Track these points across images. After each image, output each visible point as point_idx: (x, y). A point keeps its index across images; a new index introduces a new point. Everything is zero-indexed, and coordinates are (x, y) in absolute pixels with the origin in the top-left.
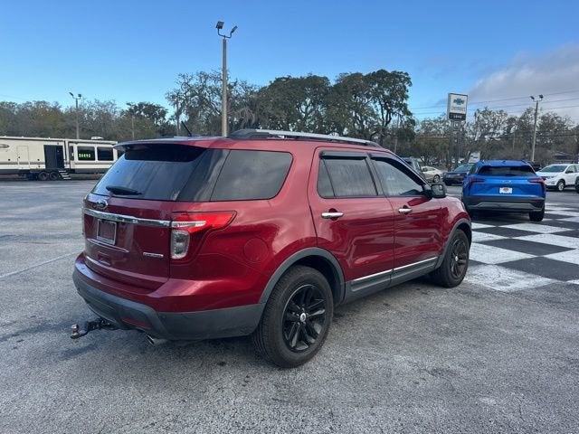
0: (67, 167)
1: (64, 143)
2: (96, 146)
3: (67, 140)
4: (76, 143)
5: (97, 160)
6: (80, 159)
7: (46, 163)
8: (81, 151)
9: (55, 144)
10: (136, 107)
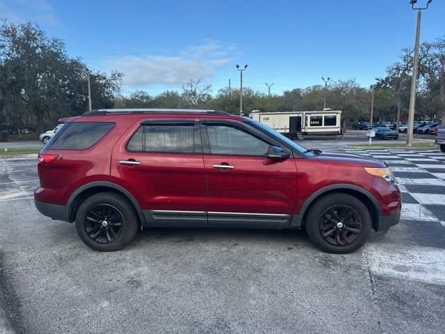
0: (303, 131)
1: (302, 114)
2: (323, 115)
3: (305, 113)
4: (310, 114)
5: (323, 126)
6: (311, 125)
7: (290, 129)
8: (312, 119)
9: (296, 115)
10: (383, 81)
